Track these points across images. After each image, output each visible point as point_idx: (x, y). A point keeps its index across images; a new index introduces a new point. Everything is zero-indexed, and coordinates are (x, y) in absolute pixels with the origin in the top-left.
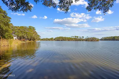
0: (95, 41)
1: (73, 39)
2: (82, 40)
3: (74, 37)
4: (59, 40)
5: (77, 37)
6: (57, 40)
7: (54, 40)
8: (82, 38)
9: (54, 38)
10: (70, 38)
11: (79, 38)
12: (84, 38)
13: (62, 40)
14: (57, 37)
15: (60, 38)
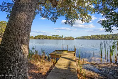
0: (71, 39)
1: (54, 38)
2: (62, 39)
3: (55, 36)
4: (40, 39)
5: (58, 36)
6: (38, 39)
7: (35, 38)
8: (62, 37)
9: (34, 37)
10: (51, 37)
11: (59, 37)
12: (63, 37)
13: (43, 39)
14: (38, 36)
15: (41, 36)
